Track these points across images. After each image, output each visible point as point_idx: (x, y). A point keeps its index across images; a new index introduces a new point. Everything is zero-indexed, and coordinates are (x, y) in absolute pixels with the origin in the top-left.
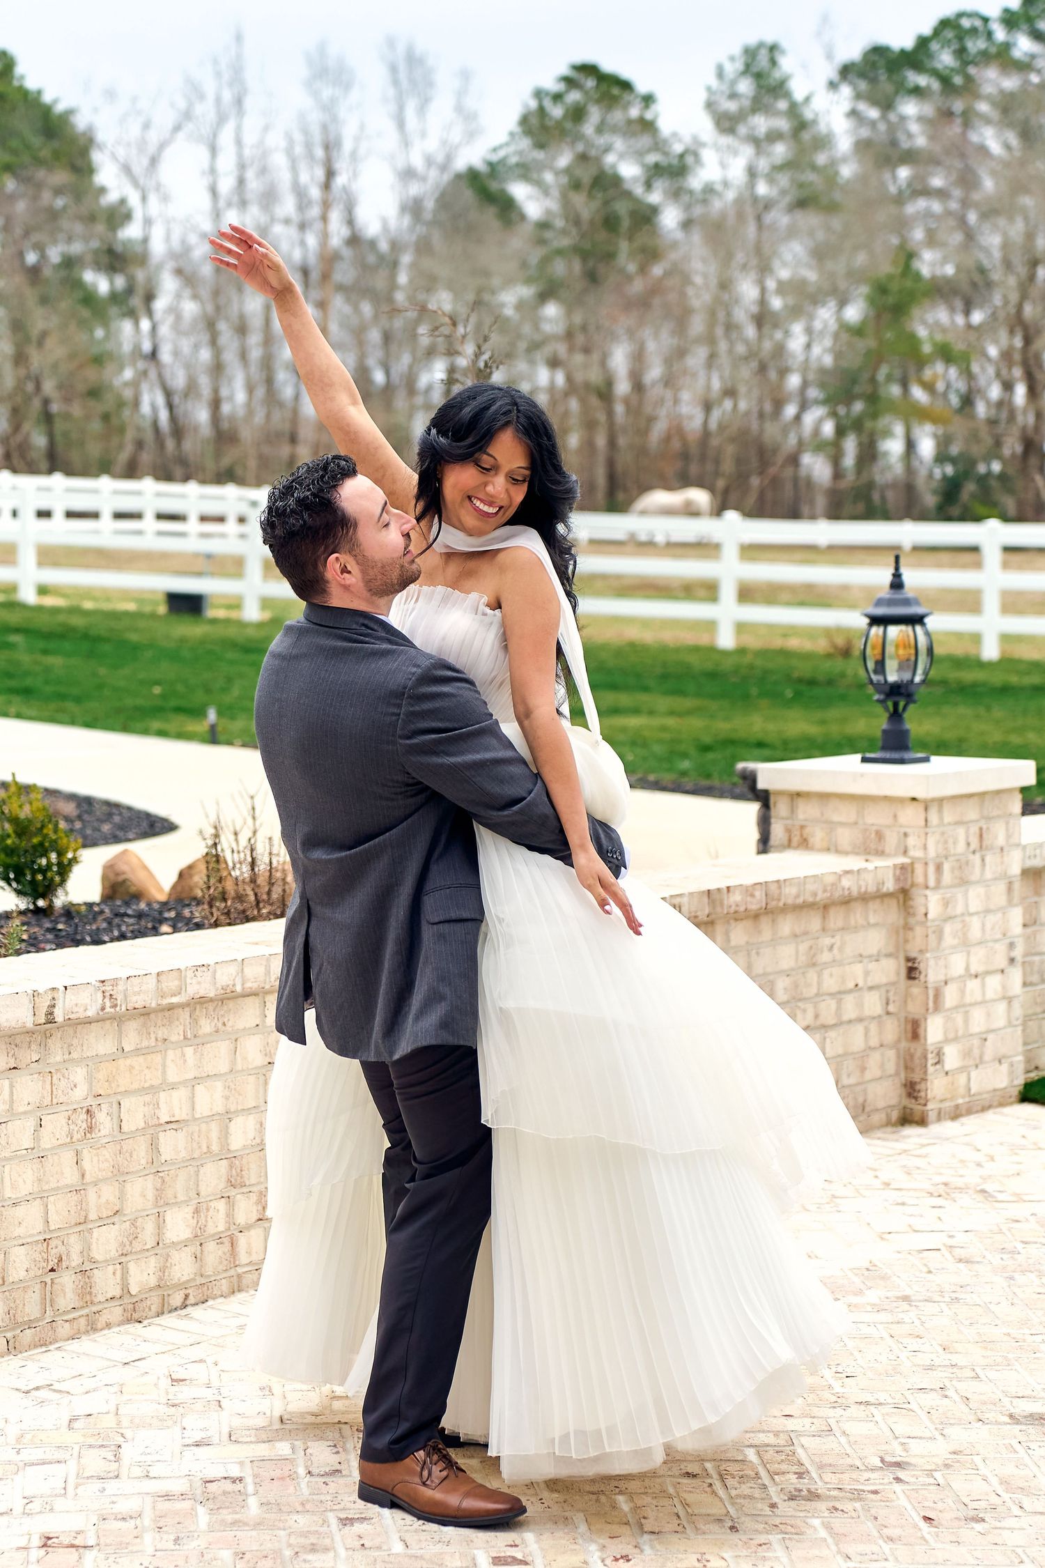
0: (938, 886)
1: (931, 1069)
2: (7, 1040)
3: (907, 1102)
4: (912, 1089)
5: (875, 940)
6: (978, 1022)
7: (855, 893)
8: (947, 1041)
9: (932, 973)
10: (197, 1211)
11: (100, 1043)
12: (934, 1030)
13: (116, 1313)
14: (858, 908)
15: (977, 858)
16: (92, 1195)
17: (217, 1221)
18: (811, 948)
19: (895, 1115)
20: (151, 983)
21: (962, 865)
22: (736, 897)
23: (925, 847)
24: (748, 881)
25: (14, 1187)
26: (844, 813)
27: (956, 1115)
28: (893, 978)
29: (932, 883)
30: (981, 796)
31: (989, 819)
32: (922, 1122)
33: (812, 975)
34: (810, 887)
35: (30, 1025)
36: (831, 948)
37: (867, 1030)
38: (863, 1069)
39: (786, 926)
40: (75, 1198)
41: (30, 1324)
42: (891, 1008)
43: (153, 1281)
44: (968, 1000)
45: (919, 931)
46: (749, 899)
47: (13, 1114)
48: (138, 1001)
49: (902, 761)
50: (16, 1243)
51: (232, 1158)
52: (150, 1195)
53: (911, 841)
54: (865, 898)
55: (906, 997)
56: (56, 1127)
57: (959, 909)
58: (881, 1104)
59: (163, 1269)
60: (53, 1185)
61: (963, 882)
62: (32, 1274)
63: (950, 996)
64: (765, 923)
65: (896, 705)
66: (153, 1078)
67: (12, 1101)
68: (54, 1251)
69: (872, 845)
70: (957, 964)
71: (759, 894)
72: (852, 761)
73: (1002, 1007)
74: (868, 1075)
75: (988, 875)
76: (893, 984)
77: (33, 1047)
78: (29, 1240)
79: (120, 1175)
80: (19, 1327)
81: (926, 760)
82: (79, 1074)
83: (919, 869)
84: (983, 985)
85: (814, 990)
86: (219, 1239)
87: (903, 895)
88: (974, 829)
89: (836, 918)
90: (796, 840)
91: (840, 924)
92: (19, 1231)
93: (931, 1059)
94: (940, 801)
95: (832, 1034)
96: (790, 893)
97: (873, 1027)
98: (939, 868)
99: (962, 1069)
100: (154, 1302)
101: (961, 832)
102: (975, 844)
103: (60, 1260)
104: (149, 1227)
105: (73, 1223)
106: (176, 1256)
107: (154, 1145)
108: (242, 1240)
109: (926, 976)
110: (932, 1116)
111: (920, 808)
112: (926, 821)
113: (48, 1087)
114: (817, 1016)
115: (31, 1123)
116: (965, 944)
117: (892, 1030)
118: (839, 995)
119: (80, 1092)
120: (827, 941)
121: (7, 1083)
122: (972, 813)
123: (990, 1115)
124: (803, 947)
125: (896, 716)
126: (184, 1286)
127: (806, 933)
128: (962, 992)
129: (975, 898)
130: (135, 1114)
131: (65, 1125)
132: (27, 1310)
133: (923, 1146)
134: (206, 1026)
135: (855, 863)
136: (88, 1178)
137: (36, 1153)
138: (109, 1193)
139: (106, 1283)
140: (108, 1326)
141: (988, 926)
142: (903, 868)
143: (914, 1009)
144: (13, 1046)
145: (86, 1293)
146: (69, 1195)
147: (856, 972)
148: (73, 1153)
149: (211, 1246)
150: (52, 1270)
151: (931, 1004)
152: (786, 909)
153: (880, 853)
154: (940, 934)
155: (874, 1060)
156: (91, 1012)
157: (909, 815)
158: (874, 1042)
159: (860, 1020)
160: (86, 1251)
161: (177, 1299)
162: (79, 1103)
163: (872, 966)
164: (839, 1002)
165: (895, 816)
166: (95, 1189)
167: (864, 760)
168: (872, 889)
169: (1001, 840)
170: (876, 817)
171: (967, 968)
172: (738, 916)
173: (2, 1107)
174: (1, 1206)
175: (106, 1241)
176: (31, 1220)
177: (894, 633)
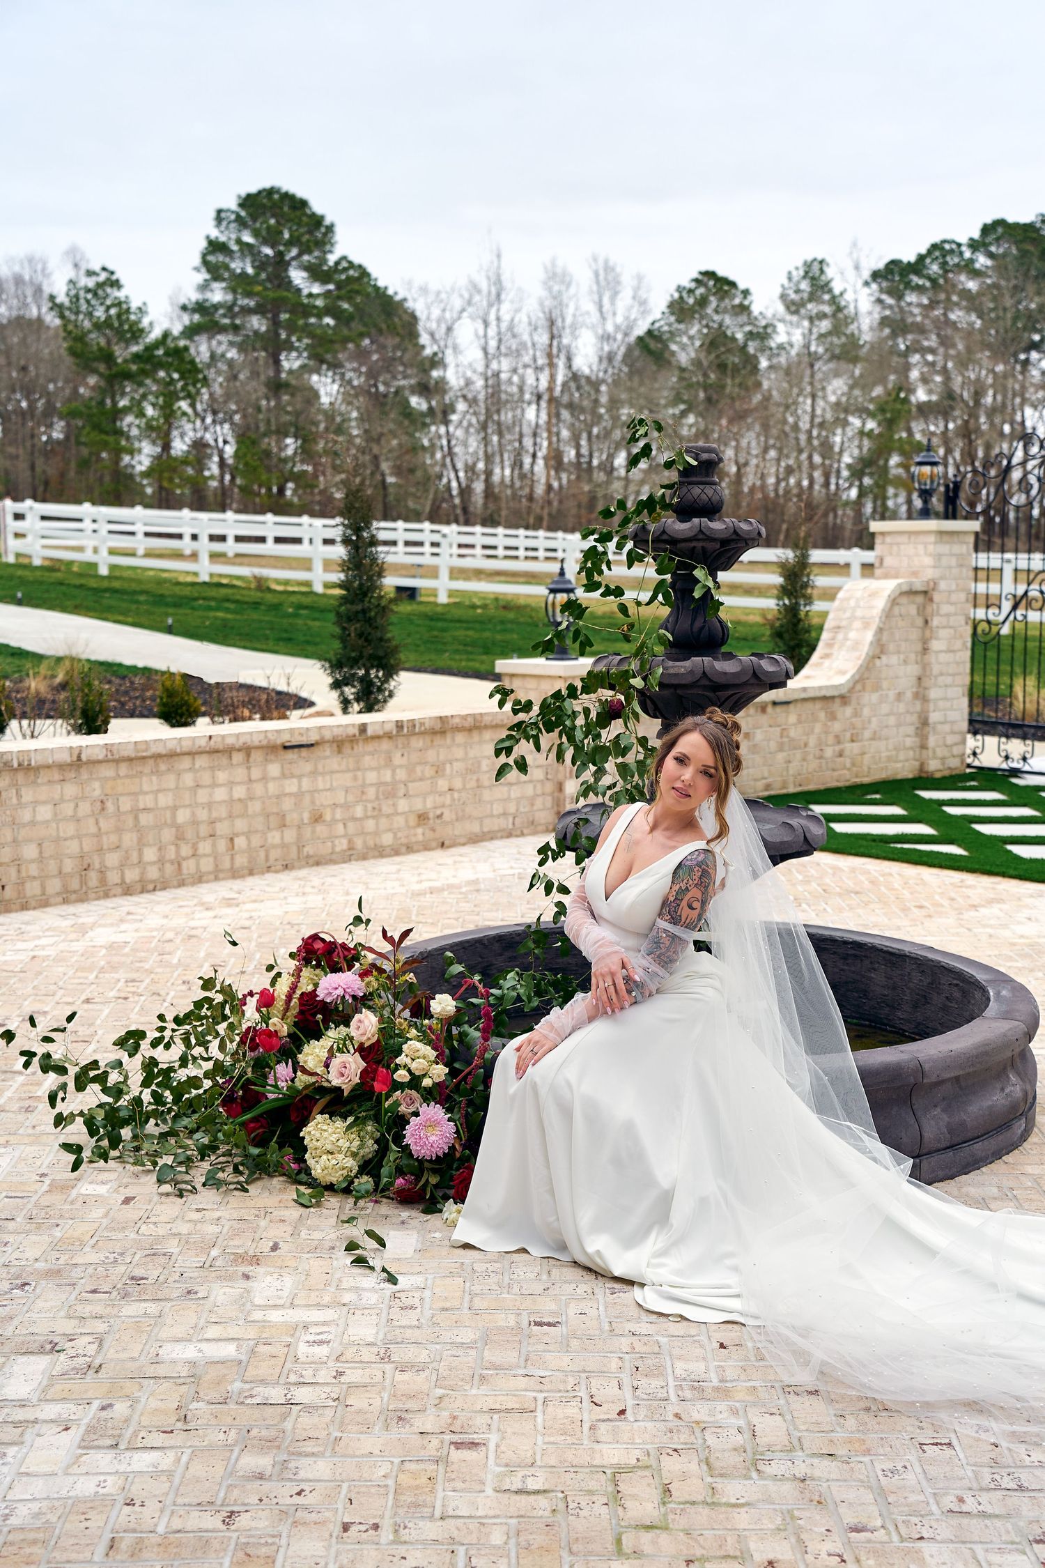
1: (567, 805)
2: (58, 767)
10: (160, 849)
11: (107, 771)
12: (569, 787)
13: (119, 890)
16: (105, 838)
17: (171, 853)
19: (551, 827)
20: (132, 747)
22: (457, 720)
24: (465, 713)
25: (64, 832)
26: (532, 684)
34: (500, 717)
37: (535, 787)
38: (532, 805)
39: (488, 735)
40: (95, 839)
41: (75, 892)
42: (549, 777)
43: (137, 878)
46: (464, 721)
47: (63, 801)
48: (125, 754)
49: (563, 659)
50: (66, 856)
51: (178, 827)
52: (135, 840)
55: (557, 772)
56: (85, 808)
58: (543, 821)
59: (143, 873)
60: (85, 833)
62: (75, 870)
64: (475, 734)
66: (135, 789)
67: (62, 795)
68: (86, 861)
71: (471, 719)
72: (542, 659)
74: (535, 808)
76: (551, 765)
77: (72, 771)
78: (73, 856)
79: (119, 830)
80: (69, 892)
81: (576, 659)
82: (96, 785)
86: (172, 862)
92: (68, 851)
95: (514, 787)
97: (539, 786)
100: (138, 887)
103: (89, 865)
104: (135, 855)
105: (95, 850)
106: (149, 868)
107: (136, 818)
108: (184, 864)
113: (81, 789)
115: (72, 805)
117: (549, 787)
119: (97, 793)
121: (59, 786)
126: (152, 881)
130: (126, 804)
131: (90, 807)
132: (73, 886)
134: (163, 767)
136: (102, 831)
137: (75, 818)
138: (113, 838)
139: (113, 877)
140: (115, 896)
143: (560, 777)
144: (61, 770)
145: (103, 881)
146: (93, 837)
148: (94, 819)
149: (168, 866)
150: (85, 870)
151: (568, 775)
152: (486, 727)
155: (539, 803)
156: (101, 757)
157: (559, 685)
158: (539, 791)
159: (531, 781)
160: (102, 863)
161: (151, 887)
162: (97, 797)
163: (538, 756)
165: (552, 685)
166: (106, 836)
167: (547, 659)
172: (458, 729)
173: (57, 797)
174: (57, 840)
175: (112, 859)
176: (73, 847)
177: (559, 597)
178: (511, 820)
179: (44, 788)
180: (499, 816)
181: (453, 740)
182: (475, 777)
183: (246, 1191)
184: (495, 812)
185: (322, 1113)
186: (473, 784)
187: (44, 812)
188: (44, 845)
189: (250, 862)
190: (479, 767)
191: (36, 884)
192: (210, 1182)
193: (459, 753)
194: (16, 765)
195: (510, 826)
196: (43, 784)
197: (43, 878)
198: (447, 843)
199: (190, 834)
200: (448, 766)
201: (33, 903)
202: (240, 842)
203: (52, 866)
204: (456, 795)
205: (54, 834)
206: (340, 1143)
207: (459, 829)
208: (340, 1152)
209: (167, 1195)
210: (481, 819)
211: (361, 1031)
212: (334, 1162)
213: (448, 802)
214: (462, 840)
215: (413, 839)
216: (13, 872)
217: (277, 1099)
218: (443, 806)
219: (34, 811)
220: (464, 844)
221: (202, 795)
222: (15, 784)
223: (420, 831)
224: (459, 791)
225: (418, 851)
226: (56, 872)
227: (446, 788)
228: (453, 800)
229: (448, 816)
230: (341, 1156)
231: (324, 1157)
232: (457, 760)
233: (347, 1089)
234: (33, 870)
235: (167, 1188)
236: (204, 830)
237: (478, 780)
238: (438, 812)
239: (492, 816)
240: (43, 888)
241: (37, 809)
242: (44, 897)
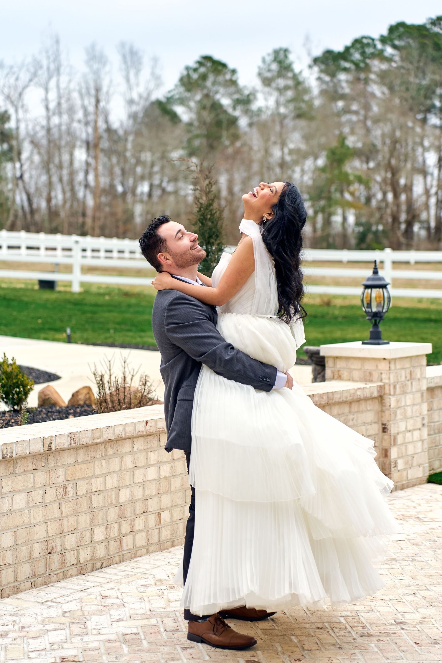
0: (394, 394)
1: (393, 469)
2: (33, 457)
5: (370, 416)
6: (411, 450)
7: (362, 397)
8: (399, 458)
9: (393, 429)
10: (107, 528)
11: (69, 459)
12: (394, 453)
13: (74, 571)
14: (363, 403)
15: (409, 383)
16: (65, 522)
17: (114, 533)
18: (345, 419)
20: (89, 434)
21: (404, 386)
22: (316, 399)
23: (389, 379)
24: (321, 392)
25: (34, 518)
26: (356, 365)
27: (402, 487)
28: (377, 432)
29: (392, 393)
30: (411, 357)
31: (414, 367)
34: (345, 395)
35: (42, 451)
36: (353, 420)
39: (335, 410)
40: (59, 522)
41: (41, 576)
42: (376, 445)
43: (89, 557)
44: (407, 441)
45: (387, 413)
46: (321, 399)
47: (34, 488)
48: (84, 441)
49: (379, 344)
50: (35, 542)
51: (120, 506)
52: (88, 521)
53: (384, 376)
54: (366, 399)
55: (382, 440)
56: (51, 493)
57: (403, 404)
59: (93, 552)
60: (50, 518)
61: (404, 393)
62: (41, 554)
63: (400, 439)
64: (327, 409)
65: (375, 321)
66: (89, 473)
67: (34, 483)
68: (50, 545)
69: (368, 378)
70: (402, 426)
71: (325, 397)
72: (358, 344)
73: (420, 444)
75: (414, 390)
76: (377, 434)
77: (43, 460)
78: (40, 541)
79: (76, 513)
80: (36, 577)
81: (388, 343)
82: (60, 471)
83: (387, 387)
84: (412, 435)
86: (115, 540)
87: (381, 398)
88: (408, 371)
89: (355, 407)
90: (336, 376)
91: (356, 410)
92: (36, 537)
93: (393, 465)
94: (395, 360)
96: (337, 397)
98: (395, 387)
99: (405, 469)
100: (90, 566)
101: (403, 372)
102: (408, 377)
103: (53, 549)
104: (88, 534)
105: (58, 533)
106: (98, 547)
107: (90, 501)
108: (124, 540)
109: (390, 431)
111: (387, 363)
112: (390, 367)
113: (48, 477)
115: (41, 492)
116: (405, 418)
119: (61, 479)
120: (351, 417)
121: (32, 475)
122: (407, 364)
123: (416, 488)
125: (376, 325)
126: (101, 559)
127: (343, 414)
128: (404, 437)
129: (409, 399)
130: (82, 489)
131: (55, 492)
132: (39, 570)
133: (391, 500)
134: (110, 452)
135: (362, 385)
136: (64, 515)
137: (43, 504)
138: (72, 521)
139: (71, 558)
140: (71, 576)
141: (414, 410)
142: (381, 387)
143: (386, 444)
144: (35, 460)
145: (63, 563)
146: (56, 522)
147: (363, 429)
148: (58, 504)
150: (49, 553)
151: (392, 443)
152: (335, 404)
153: (371, 381)
154: (395, 414)
156: (66, 446)
157: (383, 366)
160: (63, 545)
161: (98, 565)
162: (60, 483)
163: (369, 427)
165: (377, 366)
166: (67, 519)
167: (363, 343)
168: (369, 395)
169: (419, 376)
170: (369, 366)
171: (406, 428)
173: (30, 485)
174: (30, 526)
175: (71, 541)
176: (40, 532)
177: (375, 292)
179: (20, 478)
187: (20, 501)
188: (18, 533)
189: (172, 534)
191: (10, 571)
196: (20, 474)
197: (16, 565)
199: (129, 513)
201: (7, 591)
202: (165, 516)
203: (24, 552)
205: (27, 520)
219: (12, 499)
221: (139, 476)
226: (26, 559)
234: (9, 557)
236: (139, 509)
240: (16, 574)
241: (14, 498)
242: (16, 584)
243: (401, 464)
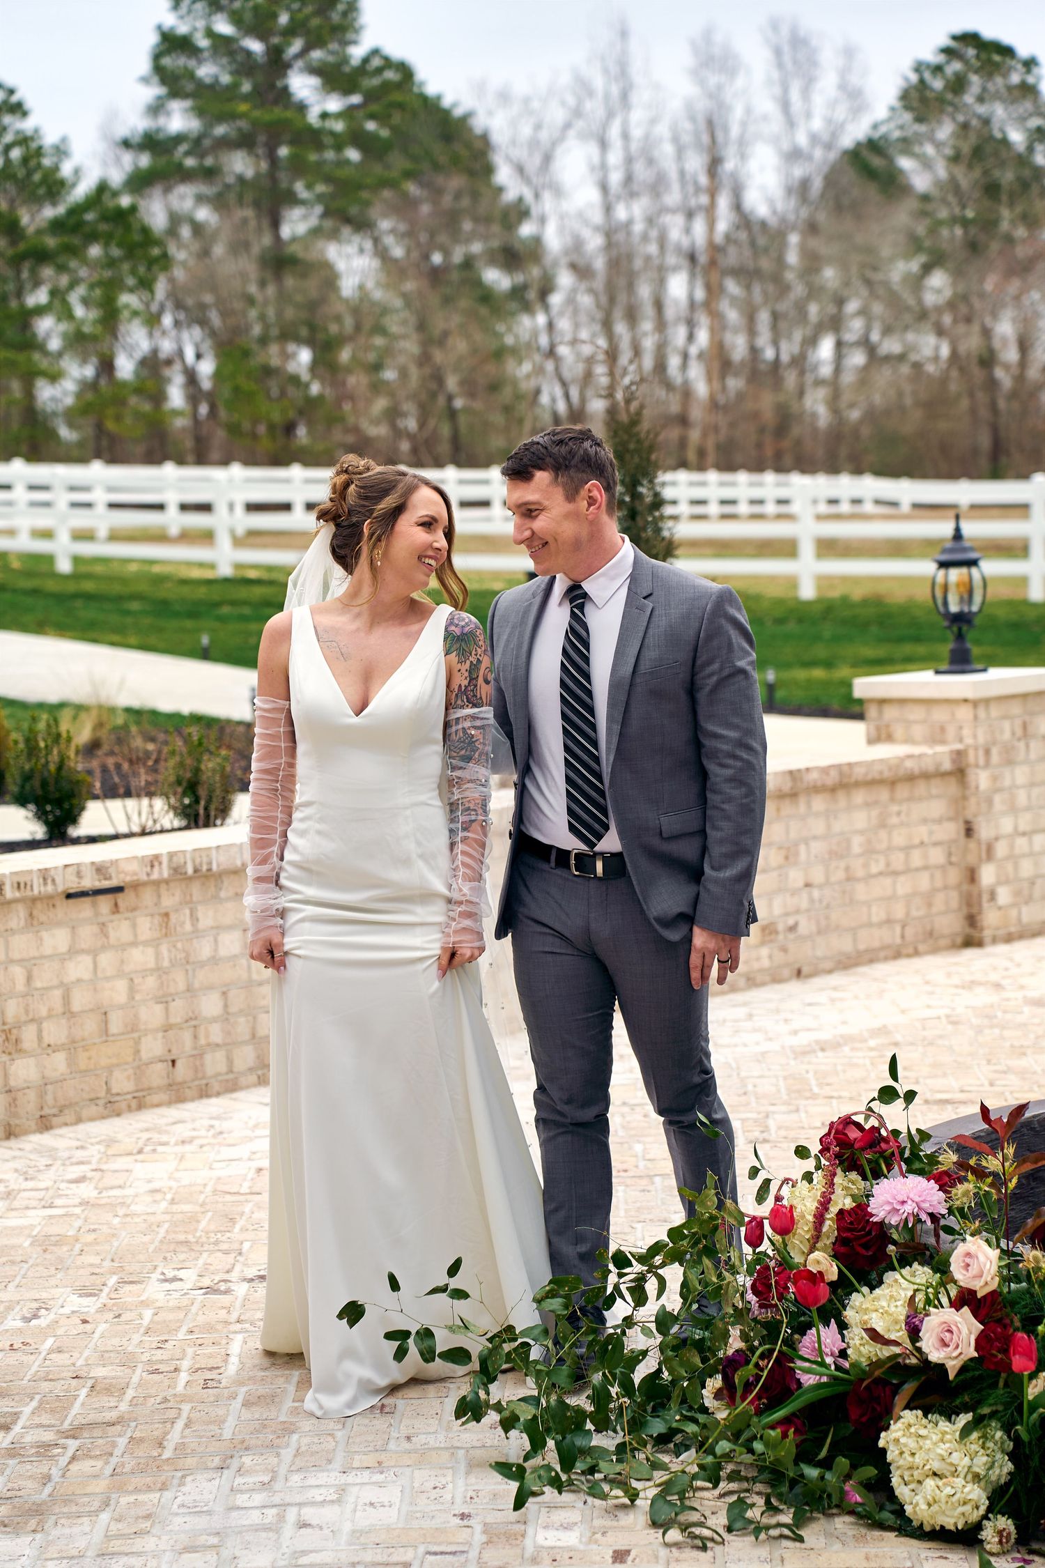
0: (987, 765)
1: (985, 905)
3: (968, 930)
4: (972, 920)
5: (937, 808)
6: (1027, 869)
7: (917, 771)
8: (999, 883)
9: (984, 831)
12: (987, 875)
14: (921, 783)
15: (1022, 745)
18: (881, 813)
19: (959, 940)
21: (1008, 750)
22: (814, 776)
23: (975, 736)
26: (917, 713)
27: (1009, 939)
28: (953, 836)
29: (982, 764)
30: (1025, 696)
31: (1032, 714)
32: (979, 944)
33: (883, 834)
34: (877, 767)
36: (899, 814)
37: (932, 876)
38: (930, 905)
39: (859, 797)
42: (954, 859)
44: (1017, 852)
45: (973, 800)
46: (825, 777)
49: (964, 672)
53: (965, 732)
54: (926, 776)
55: (965, 851)
57: (1007, 782)
58: (946, 931)
61: (1010, 762)
63: (1001, 849)
64: (841, 795)
65: (960, 629)
69: (938, 735)
71: (833, 773)
72: (927, 674)
74: (935, 910)
75: (1033, 756)
76: (955, 841)
81: (985, 670)
83: (971, 753)
84: (1031, 841)
85: (884, 845)
87: (959, 772)
88: (1018, 722)
89: (902, 791)
90: (883, 736)
91: (906, 795)
93: (985, 897)
94: (987, 701)
95: (902, 879)
96: (859, 773)
97: (938, 874)
98: (987, 752)
99: (1014, 905)
101: (1007, 725)
102: (1019, 732)
109: (980, 834)
110: (987, 940)
111: (970, 707)
112: (976, 716)
114: (888, 865)
116: (1013, 809)
117: (954, 876)
118: (907, 849)
120: (895, 808)
122: (1016, 709)
124: (875, 813)
125: (960, 637)
127: (876, 802)
128: (1012, 846)
129: (1021, 774)
135: (920, 749)
142: (959, 753)
143: (971, 859)
147: (922, 832)
151: (984, 855)
152: (857, 784)
153: (943, 742)
154: (990, 802)
155: (939, 898)
157: (964, 713)
158: (939, 885)
159: (926, 868)
163: (935, 827)
164: (907, 855)
165: (953, 715)
167: (937, 672)
168: (931, 769)
169: (1042, 730)
170: (940, 715)
171: (1016, 828)
172: (817, 789)
177: (955, 574)
178: (898, 929)
179: (229, 905)
180: (880, 925)
181: (809, 806)
182: (842, 864)
183: (800, 1539)
184: (875, 919)
185: (909, 1407)
186: (840, 875)
188: (231, 994)
190: (849, 847)
191: (220, 1055)
192: (738, 1525)
193: (817, 826)
194: (190, 871)
195: (898, 940)
196: (228, 899)
197: (229, 1046)
198: (805, 970)
200: (802, 848)
201: (216, 1087)
203: (242, 1027)
204: (816, 893)
205: (245, 975)
206: (956, 1458)
207: (824, 948)
208: (955, 1473)
209: (677, 1545)
210: (854, 930)
211: (974, 1270)
212: (949, 1491)
213: (804, 904)
214: (828, 965)
215: (756, 966)
216: (187, 1036)
217: (819, 1386)
218: (797, 912)
219: (216, 941)
220: (830, 972)
222: (188, 902)
223: (764, 951)
224: (820, 887)
225: (763, 984)
226: (247, 1037)
227: (801, 883)
228: (812, 901)
229: (805, 927)
230: (959, 1482)
231: (930, 1483)
232: (815, 838)
233: (953, 1367)
234: (216, 1033)
235: (674, 1535)
237: (847, 869)
238: (791, 922)
239: (870, 925)
240: (230, 1061)
241: (220, 938)
242: (231, 1076)
243: (1004, 896)
